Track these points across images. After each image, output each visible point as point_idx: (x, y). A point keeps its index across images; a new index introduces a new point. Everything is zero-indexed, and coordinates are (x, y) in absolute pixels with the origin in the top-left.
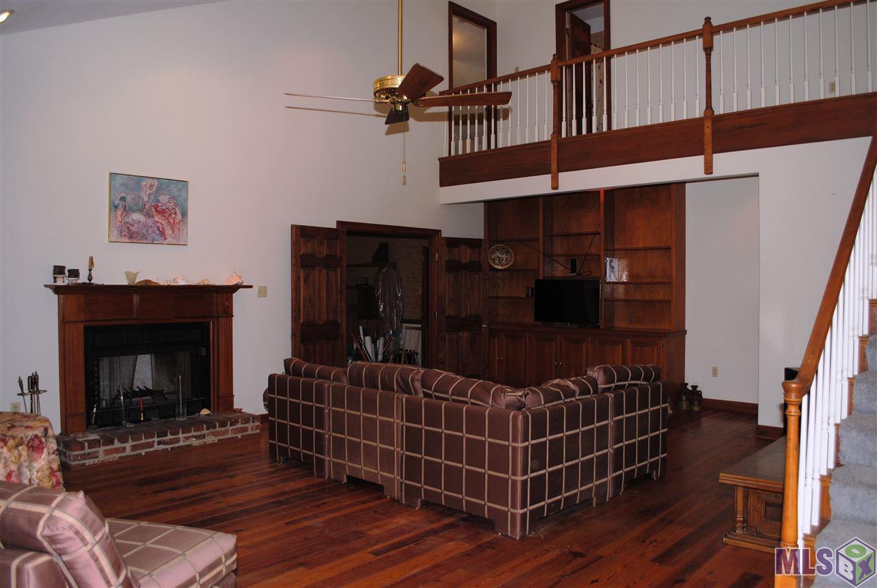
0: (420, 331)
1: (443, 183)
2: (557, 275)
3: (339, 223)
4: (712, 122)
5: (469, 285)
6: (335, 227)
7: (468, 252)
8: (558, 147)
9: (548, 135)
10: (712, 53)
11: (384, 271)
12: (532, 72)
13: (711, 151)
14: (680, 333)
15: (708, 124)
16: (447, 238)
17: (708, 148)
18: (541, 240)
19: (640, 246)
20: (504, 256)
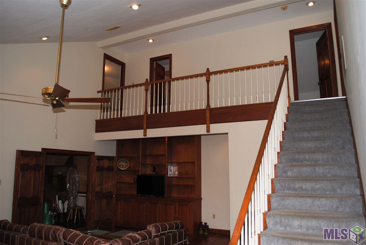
0: (86, 198)
1: (97, 131)
2: (148, 173)
3: (43, 149)
4: (210, 111)
5: (107, 178)
6: (41, 151)
7: (107, 162)
8: (147, 118)
9: (143, 113)
10: (210, 83)
11: (70, 169)
12: (137, 86)
13: (209, 123)
14: (199, 199)
15: (208, 111)
16: (97, 156)
17: (208, 122)
18: (141, 157)
19: (183, 161)
20: (125, 164)
